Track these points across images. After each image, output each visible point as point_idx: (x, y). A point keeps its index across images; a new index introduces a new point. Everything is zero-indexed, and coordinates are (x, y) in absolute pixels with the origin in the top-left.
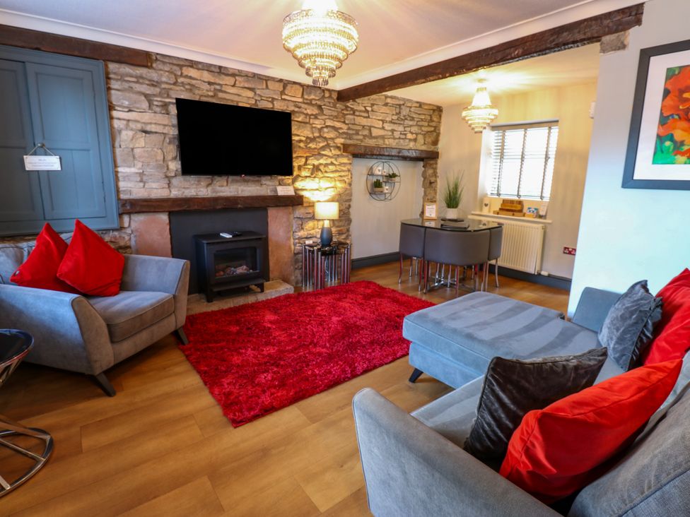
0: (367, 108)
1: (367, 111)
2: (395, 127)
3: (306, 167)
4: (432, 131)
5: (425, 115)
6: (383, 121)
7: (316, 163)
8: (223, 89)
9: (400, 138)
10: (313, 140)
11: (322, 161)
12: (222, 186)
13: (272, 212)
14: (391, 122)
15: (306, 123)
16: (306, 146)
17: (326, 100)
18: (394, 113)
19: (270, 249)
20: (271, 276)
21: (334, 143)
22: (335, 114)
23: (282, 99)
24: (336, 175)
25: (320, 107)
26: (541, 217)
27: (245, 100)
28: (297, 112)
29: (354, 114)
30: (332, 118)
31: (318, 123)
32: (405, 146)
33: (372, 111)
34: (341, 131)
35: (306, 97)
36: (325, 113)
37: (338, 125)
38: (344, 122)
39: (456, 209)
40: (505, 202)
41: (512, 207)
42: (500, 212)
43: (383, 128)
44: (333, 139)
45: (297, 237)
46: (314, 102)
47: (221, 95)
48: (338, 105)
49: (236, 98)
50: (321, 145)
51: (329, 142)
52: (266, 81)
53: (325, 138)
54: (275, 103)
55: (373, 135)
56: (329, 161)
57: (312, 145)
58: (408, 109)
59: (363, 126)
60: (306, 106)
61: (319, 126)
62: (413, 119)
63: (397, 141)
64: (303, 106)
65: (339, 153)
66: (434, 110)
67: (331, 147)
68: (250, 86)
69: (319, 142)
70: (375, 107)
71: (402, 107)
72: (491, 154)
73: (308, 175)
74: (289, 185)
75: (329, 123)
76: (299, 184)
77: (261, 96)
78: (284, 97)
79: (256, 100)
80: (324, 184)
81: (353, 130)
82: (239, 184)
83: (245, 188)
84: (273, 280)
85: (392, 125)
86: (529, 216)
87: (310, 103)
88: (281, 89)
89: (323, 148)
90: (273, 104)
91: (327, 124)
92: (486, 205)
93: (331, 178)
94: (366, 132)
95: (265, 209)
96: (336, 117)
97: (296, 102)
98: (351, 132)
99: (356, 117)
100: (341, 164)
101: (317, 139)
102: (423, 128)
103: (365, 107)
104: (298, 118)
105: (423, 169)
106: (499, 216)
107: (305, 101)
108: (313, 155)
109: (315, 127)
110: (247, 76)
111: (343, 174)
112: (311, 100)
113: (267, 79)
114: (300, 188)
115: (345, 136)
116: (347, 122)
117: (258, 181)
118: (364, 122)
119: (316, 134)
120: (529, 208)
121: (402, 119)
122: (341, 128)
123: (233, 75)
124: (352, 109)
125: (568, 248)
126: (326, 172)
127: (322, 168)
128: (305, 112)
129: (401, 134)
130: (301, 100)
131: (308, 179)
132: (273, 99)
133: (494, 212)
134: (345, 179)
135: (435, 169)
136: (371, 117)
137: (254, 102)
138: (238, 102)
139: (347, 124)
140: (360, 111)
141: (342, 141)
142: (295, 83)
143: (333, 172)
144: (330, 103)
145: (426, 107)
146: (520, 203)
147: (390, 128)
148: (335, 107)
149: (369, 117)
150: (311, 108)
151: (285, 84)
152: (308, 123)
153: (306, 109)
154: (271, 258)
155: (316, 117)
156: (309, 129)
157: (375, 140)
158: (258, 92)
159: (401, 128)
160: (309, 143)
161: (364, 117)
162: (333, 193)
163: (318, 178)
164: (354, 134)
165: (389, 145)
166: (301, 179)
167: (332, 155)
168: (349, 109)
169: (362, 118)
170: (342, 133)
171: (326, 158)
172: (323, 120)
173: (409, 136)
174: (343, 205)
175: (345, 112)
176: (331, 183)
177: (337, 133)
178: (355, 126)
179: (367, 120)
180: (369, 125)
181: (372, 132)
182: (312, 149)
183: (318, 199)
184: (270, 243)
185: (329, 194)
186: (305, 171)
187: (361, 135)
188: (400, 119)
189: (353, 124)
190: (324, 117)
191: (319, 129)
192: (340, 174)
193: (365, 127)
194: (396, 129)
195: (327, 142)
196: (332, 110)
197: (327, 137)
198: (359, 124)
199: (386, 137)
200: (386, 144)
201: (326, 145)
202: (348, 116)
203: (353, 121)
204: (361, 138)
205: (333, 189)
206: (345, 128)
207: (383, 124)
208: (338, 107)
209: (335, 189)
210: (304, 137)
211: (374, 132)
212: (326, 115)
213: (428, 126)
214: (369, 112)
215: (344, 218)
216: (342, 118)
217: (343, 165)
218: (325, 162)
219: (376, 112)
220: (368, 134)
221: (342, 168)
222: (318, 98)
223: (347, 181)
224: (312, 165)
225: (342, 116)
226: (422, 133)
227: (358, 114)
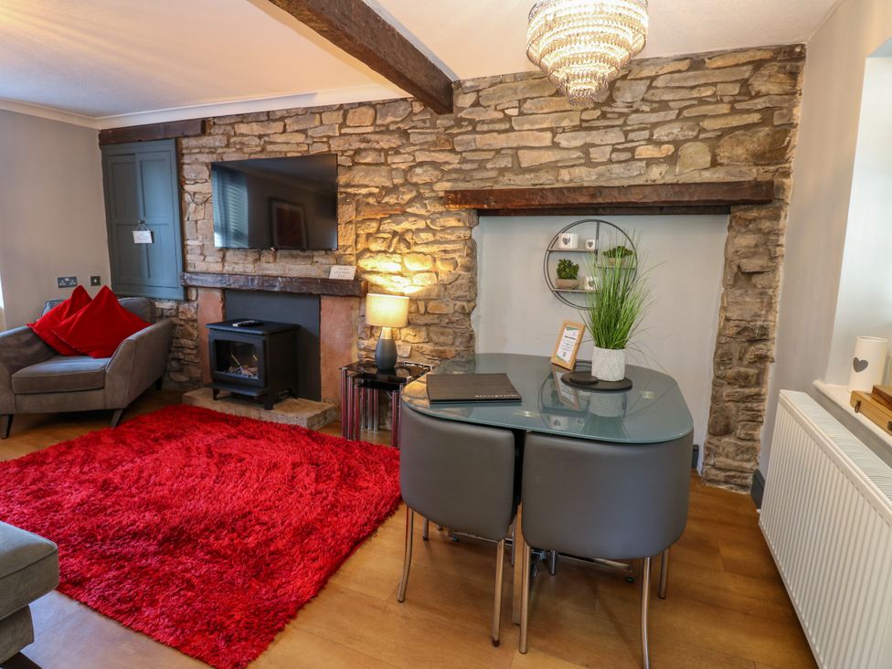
0: (507, 111)
1: (508, 118)
2: (593, 137)
3: (379, 235)
4: (754, 125)
5: (714, 84)
6: (554, 131)
7: (398, 228)
8: (272, 140)
9: (610, 161)
10: (394, 189)
11: (406, 225)
12: (269, 262)
13: (326, 303)
14: (579, 128)
15: (382, 164)
16: (379, 202)
17: (415, 118)
18: (591, 105)
19: (322, 355)
20: (323, 394)
21: (434, 191)
22: (433, 138)
23: (341, 135)
24: (435, 248)
25: (405, 134)
27: (294, 148)
28: (365, 149)
29: (474, 131)
30: (426, 147)
31: (400, 162)
32: (629, 178)
33: (521, 114)
34: (446, 168)
35: (379, 122)
36: (411, 141)
37: (440, 157)
38: (453, 151)
43: (555, 145)
44: (430, 185)
45: (363, 346)
46: (393, 127)
47: (270, 148)
48: (438, 122)
49: (285, 148)
50: (407, 197)
51: (422, 191)
52: (320, 114)
53: (416, 185)
54: (331, 142)
55: (524, 165)
56: (421, 224)
57: (391, 199)
58: (642, 86)
59: (498, 151)
60: (377, 137)
61: (403, 166)
62: (664, 105)
63: (601, 169)
64: (373, 137)
65: (441, 209)
66: (758, 65)
67: (426, 199)
68: (301, 127)
69: (404, 193)
70: (528, 106)
71: (619, 83)
73: (383, 249)
74: (350, 264)
75: (421, 157)
76: (367, 263)
77: (313, 138)
78: (344, 131)
79: (308, 145)
80: (413, 265)
81: (473, 161)
82: (287, 260)
83: (293, 267)
84: (325, 401)
85: (583, 134)
87: (386, 131)
88: (340, 121)
89: (410, 202)
90: (329, 147)
91: (418, 160)
93: (425, 254)
94: (505, 162)
95: (319, 297)
96: (435, 144)
97: (363, 134)
98: (467, 167)
99: (477, 136)
100: (444, 229)
101: (400, 189)
102: (706, 124)
103: (503, 111)
104: (365, 158)
107: (378, 129)
108: (391, 216)
109: (395, 169)
110: (297, 115)
111: (449, 247)
112: (387, 126)
113: (321, 111)
114: (369, 269)
115: (454, 176)
116: (458, 149)
117: (308, 257)
118: (500, 141)
119: (398, 181)
121: (621, 115)
122: (447, 163)
123: (282, 119)
124: (473, 122)
126: (416, 244)
127: (408, 237)
128: (377, 146)
129: (614, 150)
130: (370, 129)
131: (380, 256)
132: (329, 137)
134: (455, 255)
135: (770, 233)
136: (516, 128)
137: (306, 148)
138: (286, 153)
139: (457, 153)
140: (492, 121)
141: (447, 186)
142: (361, 104)
143: (427, 243)
144: (424, 121)
145: (720, 63)
147: (578, 143)
148: (433, 126)
149: (511, 130)
150: (387, 137)
151: (344, 109)
152: (386, 164)
153: (378, 143)
154: (322, 369)
155: (397, 151)
156: (383, 173)
157: (532, 175)
158: (310, 133)
159: (614, 137)
160: (386, 195)
161: (500, 132)
162: (429, 282)
163: (400, 254)
164: (474, 170)
165: (571, 180)
166: (369, 255)
167: (427, 214)
168: (466, 123)
169: (495, 134)
170: (449, 172)
171: (414, 219)
172: (409, 153)
173: (646, 151)
174: (447, 305)
175: (455, 131)
176: (423, 263)
177: (438, 173)
178: (477, 153)
179: (508, 137)
180: (514, 145)
181: (521, 160)
182: (390, 206)
183: (399, 291)
184: (322, 347)
185: (421, 284)
186: (376, 241)
187: (492, 169)
188: (609, 116)
189: (473, 151)
190: (413, 148)
191: (403, 170)
192: (442, 247)
193: (502, 152)
194: (598, 142)
195: (418, 191)
196: (427, 133)
197: (420, 182)
198: (485, 148)
199: (560, 165)
200: (563, 181)
201: (415, 197)
202: (460, 138)
203: (473, 144)
204: (493, 174)
205: (427, 275)
206: (454, 160)
207: (554, 137)
208: (440, 124)
209: (434, 275)
210: (377, 187)
211: (527, 159)
212: (416, 145)
213: (734, 111)
214: (513, 118)
215: (450, 331)
216: (447, 143)
217: (449, 231)
218: (414, 227)
219: (532, 114)
220: (510, 166)
221: (448, 236)
222: (400, 119)
223: (459, 260)
224: (389, 233)
225: (447, 140)
226: (702, 136)
227: (485, 128)
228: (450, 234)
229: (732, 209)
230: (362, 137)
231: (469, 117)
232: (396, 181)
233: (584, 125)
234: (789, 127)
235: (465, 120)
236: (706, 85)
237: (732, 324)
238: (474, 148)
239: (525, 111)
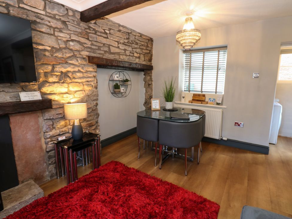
0: (106, 31)
1: (106, 33)
2: (127, 48)
3: (53, 73)
4: (148, 53)
5: (144, 42)
6: (118, 42)
7: (64, 70)
9: (130, 55)
10: (60, 50)
11: (68, 69)
13: (15, 119)
14: (124, 44)
15: (51, 34)
16: (52, 55)
17: (70, 18)
18: (125, 38)
19: (16, 154)
20: (20, 179)
21: (80, 54)
22: (80, 31)
23: (19, 7)
24: (83, 80)
25: (64, 23)
26: (218, 104)
28: (39, 23)
29: (95, 34)
30: (76, 33)
31: (63, 36)
32: (133, 61)
33: (110, 33)
34: (85, 45)
35: (48, 10)
36: (69, 28)
37: (83, 40)
38: (88, 39)
39: (172, 102)
40: (195, 95)
41: (199, 98)
42: (193, 102)
43: (118, 47)
44: (79, 51)
45: (48, 136)
46: (57, 17)
48: (81, 24)
50: (68, 55)
51: (75, 53)
53: (71, 50)
54: (11, 9)
55: (112, 51)
56: (76, 69)
57: (59, 55)
58: (134, 37)
59: (104, 44)
60: (49, 19)
61: (65, 39)
62: (137, 44)
63: (128, 57)
64: (46, 18)
65: (85, 63)
66: (149, 40)
67: (78, 57)
69: (66, 53)
70: (112, 31)
71: (130, 34)
72: (183, 67)
73: (57, 81)
74: (35, 90)
75: (74, 37)
76: (47, 89)
80: (73, 88)
81: (96, 46)
84: (23, 182)
85: (124, 46)
86: (210, 103)
87: (54, 17)
89: (70, 58)
90: (8, 11)
91: (72, 38)
92: (184, 97)
93: (79, 83)
94: (106, 49)
96: (80, 33)
97: (37, 13)
98: (93, 47)
99: (97, 36)
100: (87, 72)
101: (64, 50)
102: (143, 51)
103: (104, 30)
104: (40, 28)
105: (144, 76)
106: (193, 104)
107: (48, 14)
108: (59, 64)
109: (60, 40)
111: (90, 79)
112: (55, 15)
114: (48, 92)
115: (89, 50)
116: (90, 39)
118: (104, 41)
119: (63, 46)
120: (210, 99)
121: (131, 43)
122: (85, 43)
124: (94, 30)
125: (238, 123)
126: (74, 78)
127: (70, 75)
128: (49, 24)
129: (130, 53)
130: (43, 12)
131: (56, 85)
132: (8, 5)
133: (189, 102)
134: (92, 83)
135: (151, 76)
136: (109, 38)
139: (90, 41)
140: (101, 32)
141: (87, 53)
143: (80, 78)
144: (74, 21)
145: (144, 37)
146: (204, 96)
147: (123, 48)
148: (79, 25)
149: (107, 38)
150: (55, 21)
153: (50, 22)
154: (17, 163)
155: (60, 31)
156: (54, 40)
157: (113, 55)
159: (130, 49)
160: (55, 52)
161: (105, 37)
162: (82, 95)
163: (67, 83)
164: (96, 49)
165: (123, 59)
166: (48, 84)
167: (78, 65)
168: (92, 29)
169: (103, 38)
170: (87, 47)
171: (73, 66)
172: (68, 34)
173: (135, 54)
174: (91, 104)
175: (89, 31)
176: (79, 87)
177: (82, 47)
178: (97, 43)
179: (106, 40)
180: (108, 44)
181: (111, 49)
182: (58, 58)
183: (67, 101)
185: (78, 96)
186: (52, 77)
187: (102, 50)
188: (129, 43)
189: (95, 41)
190: (69, 32)
191: (64, 41)
192: (87, 80)
193: (105, 45)
194: (127, 49)
195: (74, 53)
196: (77, 28)
197: (73, 49)
198: (99, 42)
199: (120, 54)
200: (121, 59)
201: (72, 56)
202: (91, 35)
203: (95, 39)
204: (103, 52)
205: (81, 92)
206: (89, 43)
207: (118, 44)
208: (82, 25)
209: (84, 91)
210: (49, 47)
212: (71, 31)
213: (146, 49)
214: (108, 34)
215: (93, 114)
216: (86, 35)
217: (89, 73)
218: (72, 70)
219: (113, 35)
220: (108, 51)
221: (89, 75)
222: (62, 15)
223: (93, 85)
224: (59, 72)
225: (86, 34)
226: (143, 53)
227: (99, 34)
228: (90, 74)
230: (36, 14)
231: (94, 27)
232: (61, 46)
233: (125, 43)
234: (152, 55)
235: (91, 28)
236: (143, 41)
238: (96, 40)
239: (111, 33)
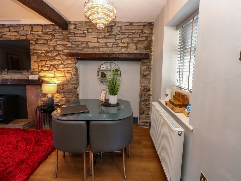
0: (84, 31)
1: (85, 33)
2: (108, 40)
4: (143, 40)
5: (135, 30)
6: (98, 38)
7: (53, 63)
8: (5, 34)
9: (112, 47)
10: (50, 52)
11: (55, 62)
12: (5, 75)
13: (28, 87)
15: (46, 44)
16: (46, 55)
17: (56, 31)
18: (106, 32)
19: (28, 104)
21: (63, 53)
22: (63, 37)
24: (65, 70)
25: (53, 35)
27: (14, 37)
28: (40, 39)
29: (75, 36)
30: (60, 39)
31: (52, 43)
32: (117, 51)
33: (88, 32)
34: (67, 46)
35: (44, 31)
36: (55, 37)
37: (65, 43)
38: (69, 41)
43: (98, 42)
44: (62, 51)
45: (42, 100)
46: (49, 33)
47: (4, 36)
48: (64, 32)
49: (10, 37)
50: (55, 54)
51: (60, 52)
52: (23, 27)
54: (27, 36)
55: (90, 46)
56: (60, 62)
57: (50, 55)
58: (119, 28)
59: (82, 42)
60: (44, 35)
61: (53, 45)
62: (124, 34)
63: (110, 49)
64: (42, 35)
65: (66, 58)
66: (144, 26)
67: (61, 55)
68: (16, 30)
69: (54, 53)
70: (90, 30)
71: (113, 27)
73: (48, 70)
74: (36, 74)
75: (59, 42)
76: (42, 74)
77: (21, 34)
78: (32, 33)
79: (19, 36)
80: (58, 75)
81: (75, 45)
82: (12, 74)
83: (14, 76)
85: (105, 39)
87: (47, 34)
88: (30, 29)
89: (56, 56)
90: (27, 37)
93: (62, 71)
94: (85, 45)
95: (25, 85)
96: (63, 39)
97: (39, 34)
98: (73, 46)
99: (76, 38)
100: (67, 64)
101: (53, 51)
102: (134, 39)
103: (83, 31)
104: (40, 41)
105: (141, 66)
107: (44, 33)
108: (50, 60)
109: (51, 45)
110: (14, 26)
111: (69, 69)
112: (47, 32)
113: (23, 26)
114: (43, 76)
115: (70, 48)
116: (70, 41)
117: (21, 73)
118: (83, 39)
119: (52, 49)
121: (114, 35)
123: (8, 27)
124: (74, 33)
126: (58, 68)
127: (56, 66)
128: (44, 38)
129: (113, 44)
130: (41, 33)
131: (47, 72)
132: (27, 34)
134: (71, 71)
136: (87, 36)
137: (18, 37)
138: (10, 38)
139: (70, 42)
140: (80, 34)
141: (68, 51)
142: (38, 25)
143: (62, 68)
144: (59, 32)
145: (136, 25)
147: (104, 41)
148: (62, 33)
149: (86, 36)
150: (47, 36)
151: (32, 26)
152: (47, 44)
153: (44, 37)
155: (51, 40)
156: (47, 46)
157: (92, 49)
158: (19, 32)
159: (113, 41)
160: (48, 53)
161: (83, 37)
162: (64, 80)
163: (54, 71)
164: (76, 47)
165: (103, 51)
166: (43, 71)
167: (62, 59)
168: (72, 34)
169: (81, 37)
170: (68, 47)
171: (58, 61)
172: (55, 41)
173: (121, 45)
174: (70, 86)
175: (69, 35)
176: (61, 74)
177: (65, 47)
178: (76, 42)
179: (85, 38)
180: (87, 41)
181: (89, 45)
182: (49, 56)
183: (54, 82)
184: (27, 101)
185: (61, 80)
186: (45, 67)
187: (81, 47)
188: (111, 35)
189: (75, 42)
190: (56, 40)
191: (53, 46)
192: (67, 69)
193: (84, 42)
194: (109, 42)
195: (58, 52)
196: (61, 36)
197: (59, 50)
198: (79, 41)
199: (100, 47)
200: (101, 51)
201: (58, 54)
202: (71, 37)
203: (75, 40)
204: (81, 48)
205: (63, 77)
206: (69, 44)
207: (98, 39)
208: (64, 33)
209: (65, 77)
210: (44, 51)
211: (91, 45)
212: (57, 39)
213: (140, 37)
214: (86, 33)
215: (71, 94)
216: (67, 39)
217: (69, 64)
218: (58, 63)
219: (91, 33)
220: (86, 46)
222: (51, 31)
223: (72, 73)
224: (49, 65)
225: (67, 38)
226: (133, 42)
227: (78, 35)
228: (69, 65)
229: (141, 60)
230: (38, 35)
231: (73, 32)
232: (51, 49)
233: (105, 37)
234: (151, 41)
235: (72, 32)
236: (133, 29)
237: (142, 87)
238: (75, 41)
239: (89, 32)
